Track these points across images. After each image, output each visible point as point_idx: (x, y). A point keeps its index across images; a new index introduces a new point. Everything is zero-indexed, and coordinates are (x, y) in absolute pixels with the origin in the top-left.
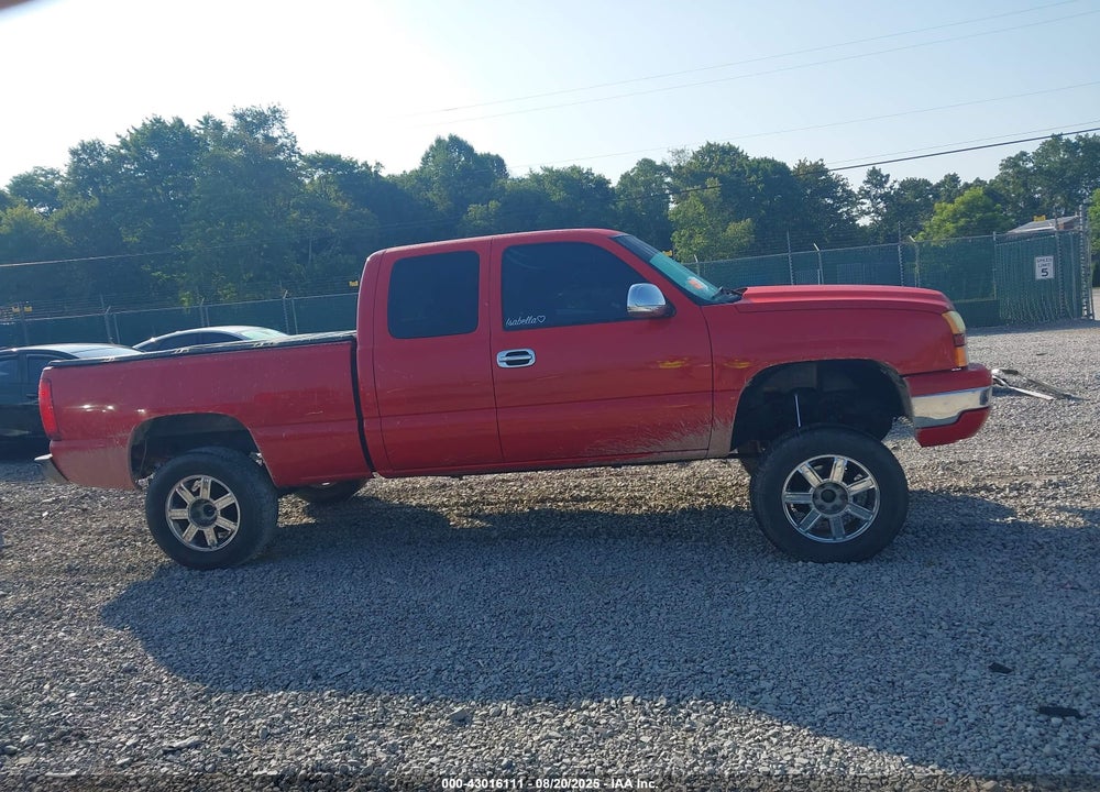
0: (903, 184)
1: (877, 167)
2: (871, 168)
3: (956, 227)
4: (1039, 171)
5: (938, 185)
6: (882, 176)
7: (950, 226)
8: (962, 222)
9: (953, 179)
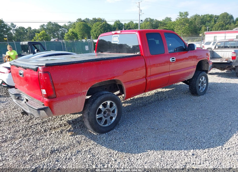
0: (19, 28)
1: (13, 23)
2: (11, 23)
3: (41, 39)
4: (47, 29)
5: (27, 29)
6: (14, 25)
7: (40, 38)
8: (42, 38)
9: (30, 28)
